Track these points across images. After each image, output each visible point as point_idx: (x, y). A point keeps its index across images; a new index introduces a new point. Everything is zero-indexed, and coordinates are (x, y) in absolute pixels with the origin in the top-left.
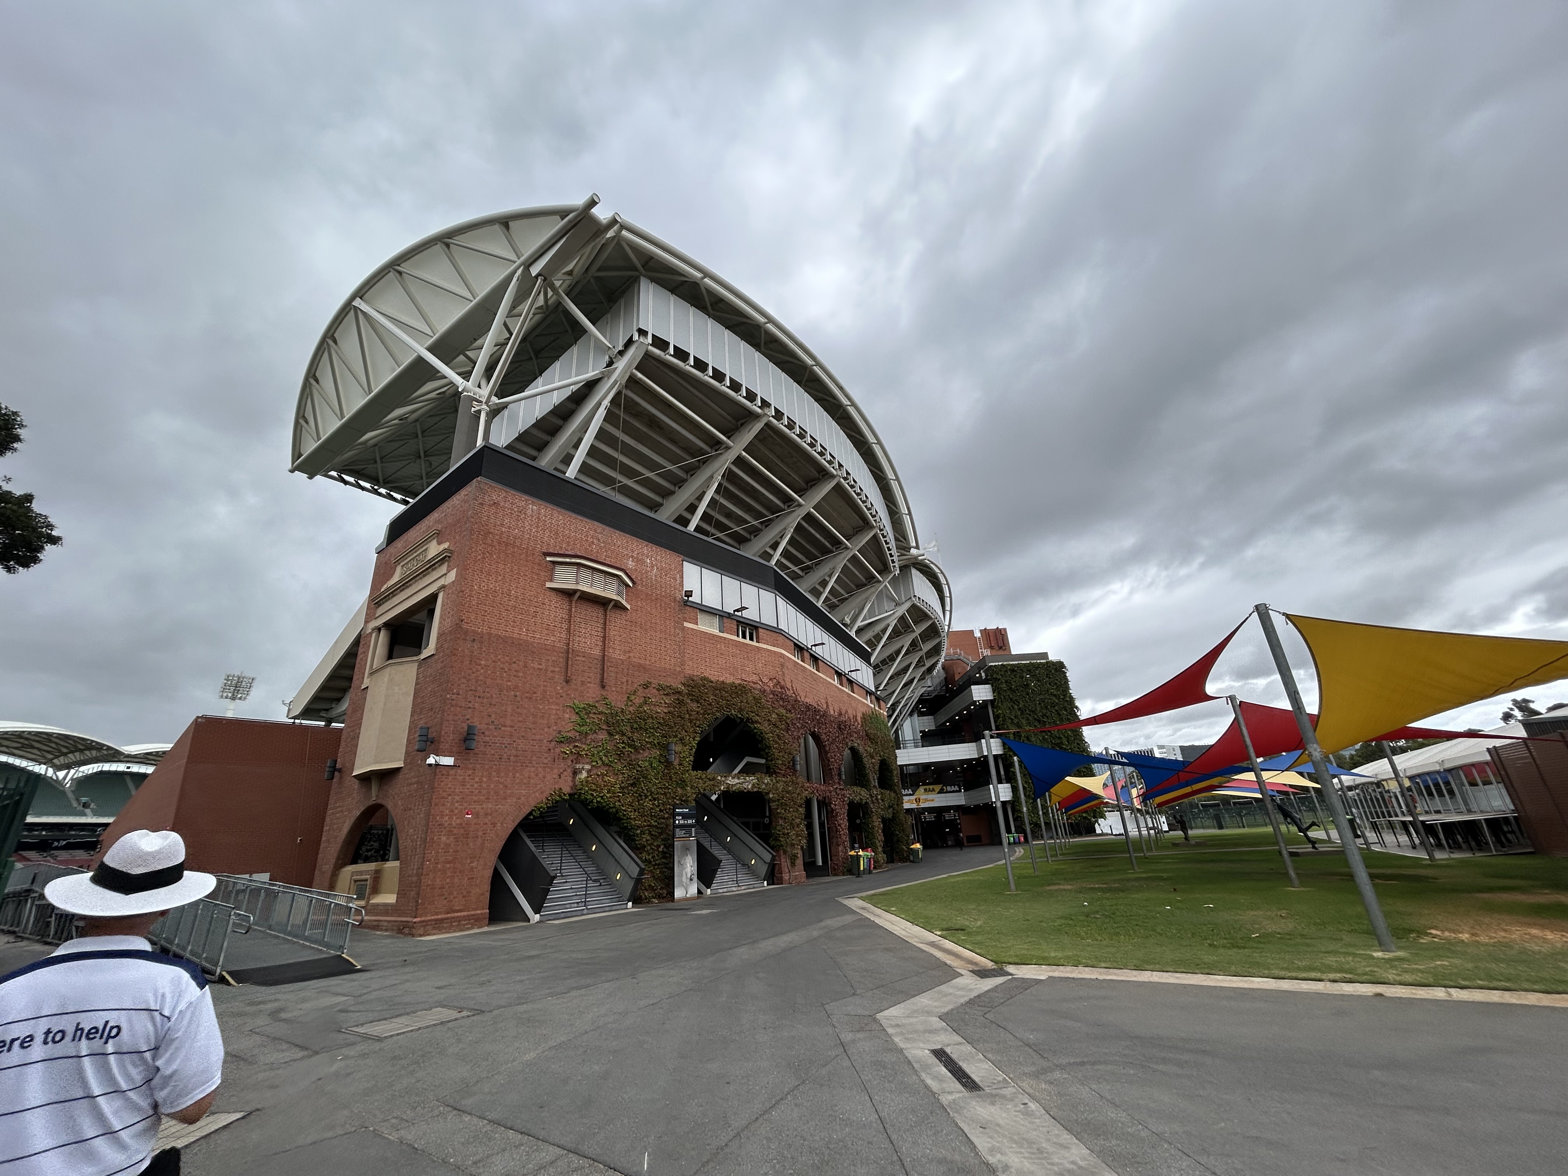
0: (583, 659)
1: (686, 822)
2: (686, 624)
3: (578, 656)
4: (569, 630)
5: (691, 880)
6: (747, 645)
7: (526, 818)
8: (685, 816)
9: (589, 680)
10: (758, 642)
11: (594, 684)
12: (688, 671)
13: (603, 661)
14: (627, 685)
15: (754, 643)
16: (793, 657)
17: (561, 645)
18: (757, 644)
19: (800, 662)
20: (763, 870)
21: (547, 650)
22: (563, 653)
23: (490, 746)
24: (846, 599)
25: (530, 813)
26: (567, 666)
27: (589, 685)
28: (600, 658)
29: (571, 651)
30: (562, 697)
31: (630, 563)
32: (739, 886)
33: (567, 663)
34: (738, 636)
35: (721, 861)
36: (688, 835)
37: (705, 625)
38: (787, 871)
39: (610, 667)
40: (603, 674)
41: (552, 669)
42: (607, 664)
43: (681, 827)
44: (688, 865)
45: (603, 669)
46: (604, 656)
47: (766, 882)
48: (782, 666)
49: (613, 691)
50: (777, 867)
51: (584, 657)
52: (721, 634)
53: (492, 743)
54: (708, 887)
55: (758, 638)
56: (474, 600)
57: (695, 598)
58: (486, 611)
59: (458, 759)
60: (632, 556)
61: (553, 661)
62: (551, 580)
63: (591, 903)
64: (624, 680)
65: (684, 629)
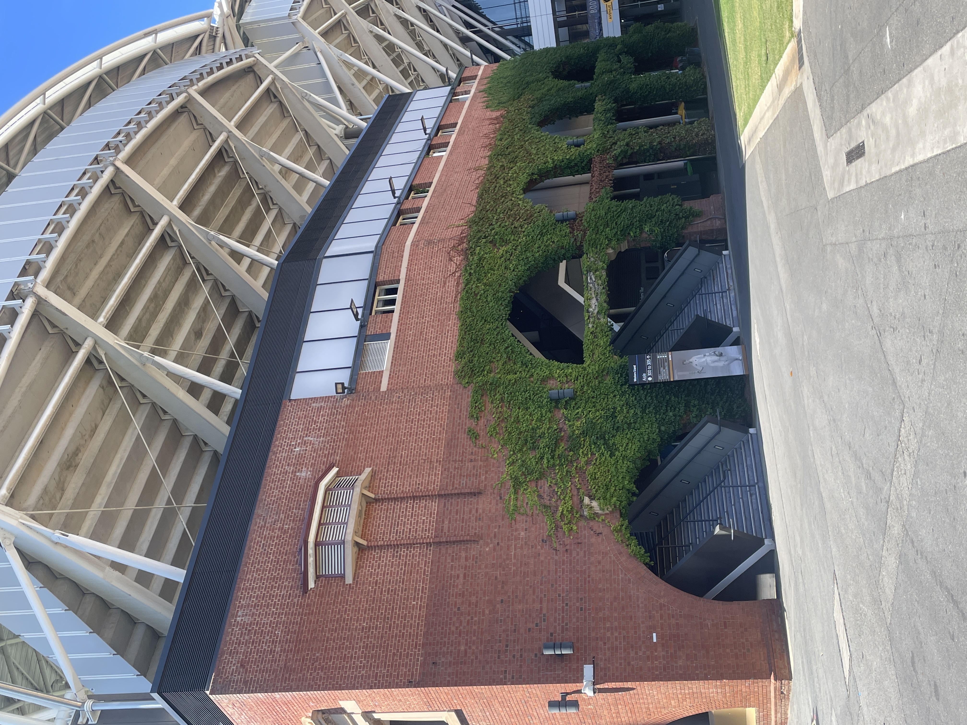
0: (446, 522)
1: (649, 367)
2: (384, 387)
3: (442, 530)
4: (408, 546)
5: (721, 355)
6: (404, 296)
7: (653, 569)
8: (642, 369)
9: (474, 511)
10: (398, 281)
11: (478, 504)
12: (451, 379)
13: (445, 496)
14: (475, 460)
15: (401, 288)
16: (415, 227)
17: (430, 553)
18: (402, 282)
19: (421, 215)
20: (707, 257)
21: (438, 571)
22: (440, 549)
23: (567, 624)
24: (306, 133)
25: (646, 564)
26: (457, 542)
27: (480, 511)
28: (443, 500)
29: (437, 540)
30: (498, 544)
31: (303, 474)
32: (729, 289)
33: (454, 542)
34: (392, 311)
35: (697, 315)
36: (666, 364)
37: (382, 361)
38: (709, 222)
39: (453, 486)
40: (464, 494)
41: (463, 560)
42: (450, 491)
43: (655, 373)
44: (704, 360)
45: (458, 494)
46: (440, 496)
47: (724, 252)
48: (429, 242)
49: (486, 478)
50: (704, 237)
51: (443, 522)
52: (393, 336)
53: (563, 622)
54: (730, 330)
55: (391, 282)
56: (381, 671)
57: (344, 377)
58: (394, 654)
59: (586, 660)
60: (294, 472)
61: (452, 561)
62: (342, 577)
63: (751, 478)
64: (470, 465)
65: (389, 389)
